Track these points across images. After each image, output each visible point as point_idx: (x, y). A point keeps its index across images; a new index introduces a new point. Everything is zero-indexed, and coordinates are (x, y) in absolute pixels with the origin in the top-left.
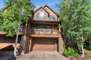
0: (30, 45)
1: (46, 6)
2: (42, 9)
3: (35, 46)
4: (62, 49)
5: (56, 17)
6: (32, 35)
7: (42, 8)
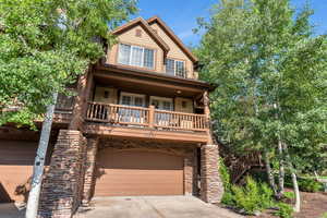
0: (90, 170)
1: (156, 21)
2: (139, 28)
3: (104, 177)
4: (219, 184)
5: (189, 65)
6: (101, 128)
7: (139, 23)
